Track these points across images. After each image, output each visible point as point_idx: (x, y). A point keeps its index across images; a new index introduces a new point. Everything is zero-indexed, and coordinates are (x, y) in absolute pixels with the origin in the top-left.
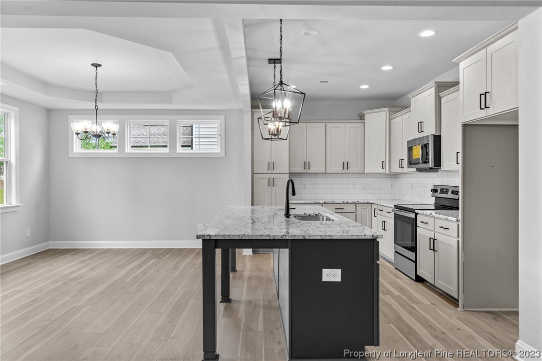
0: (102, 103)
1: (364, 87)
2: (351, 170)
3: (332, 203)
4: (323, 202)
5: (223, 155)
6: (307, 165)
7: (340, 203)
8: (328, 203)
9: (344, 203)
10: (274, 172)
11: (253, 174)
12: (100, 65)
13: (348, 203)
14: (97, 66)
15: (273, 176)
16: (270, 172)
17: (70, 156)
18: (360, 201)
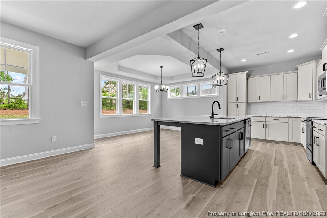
0: (173, 80)
1: (291, 51)
2: (287, 99)
3: (272, 117)
4: (266, 116)
5: (218, 96)
6: (258, 98)
7: (276, 117)
8: (269, 117)
9: (279, 117)
10: (238, 101)
11: (227, 103)
12: (163, 67)
13: (282, 117)
14: (161, 67)
15: (237, 103)
16: (236, 102)
17: (167, 99)
18: (291, 116)
